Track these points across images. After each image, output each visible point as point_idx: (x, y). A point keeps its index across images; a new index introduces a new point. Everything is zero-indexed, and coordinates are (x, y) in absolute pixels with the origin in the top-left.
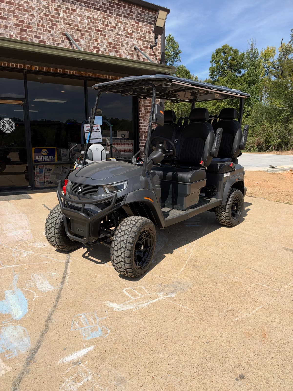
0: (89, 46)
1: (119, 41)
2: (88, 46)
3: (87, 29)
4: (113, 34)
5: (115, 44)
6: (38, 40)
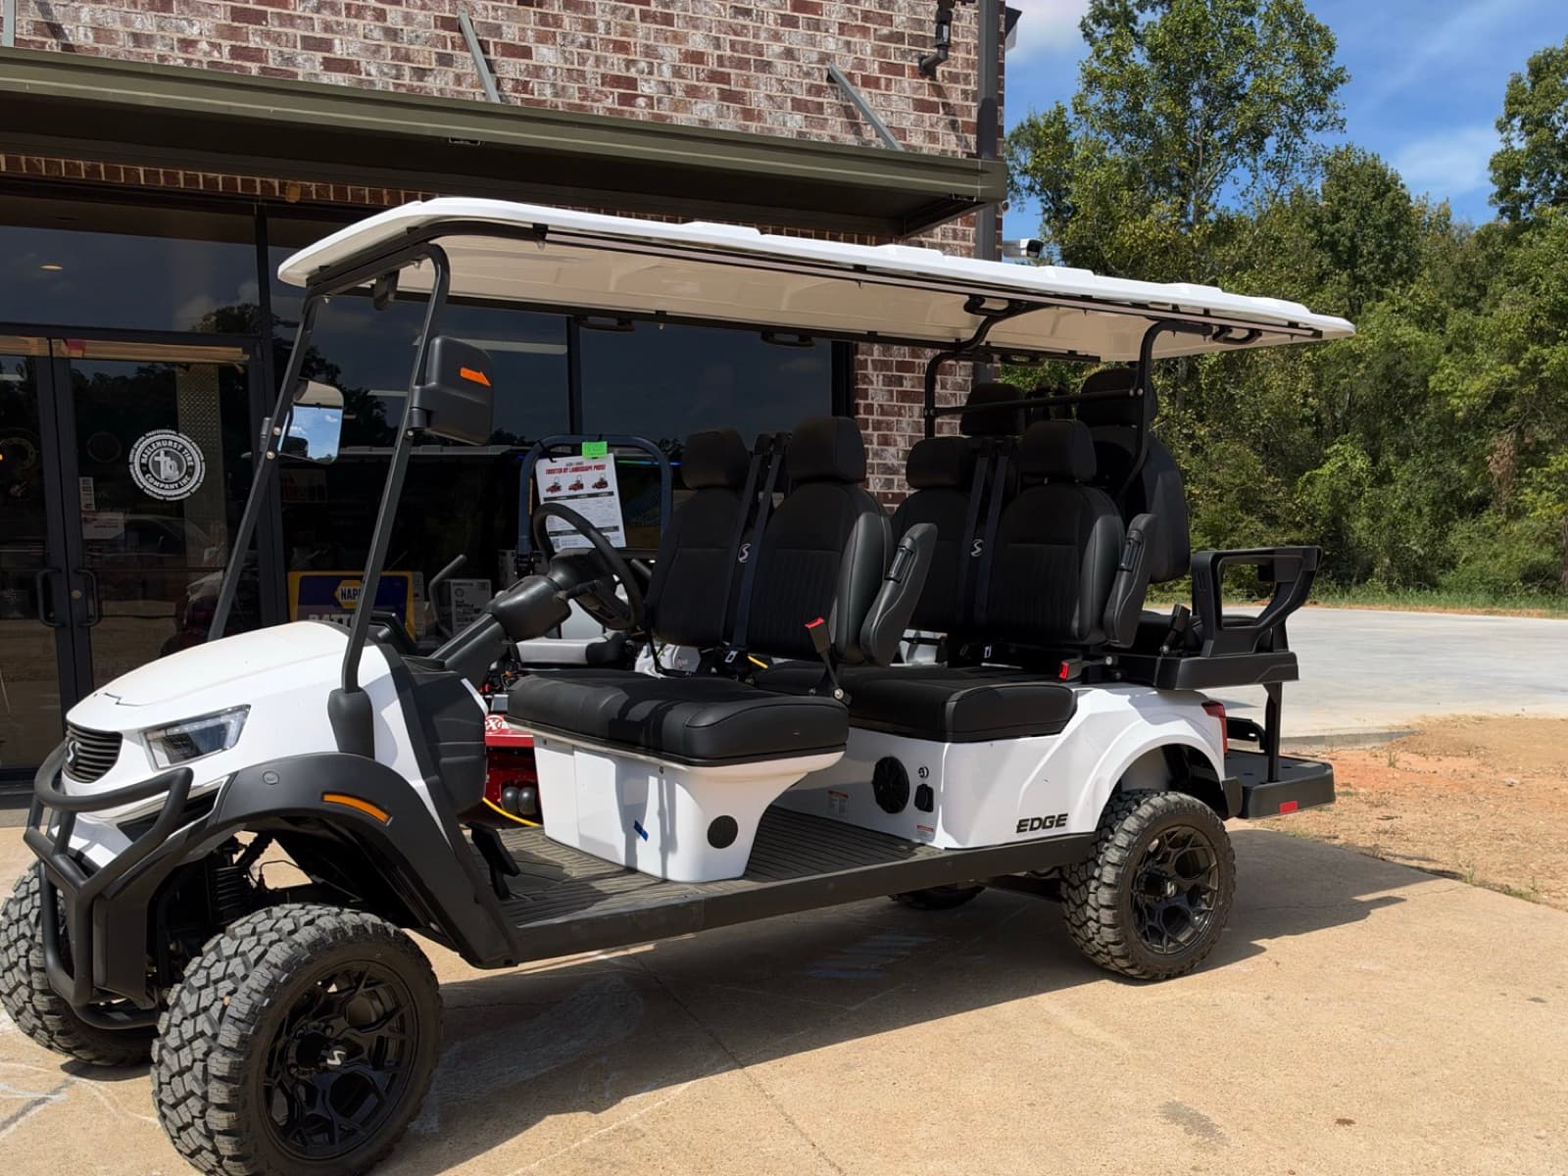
0: (582, 74)
1: (743, 43)
2: (575, 74)
4: (710, 10)
5: (720, 58)
6: (319, 56)
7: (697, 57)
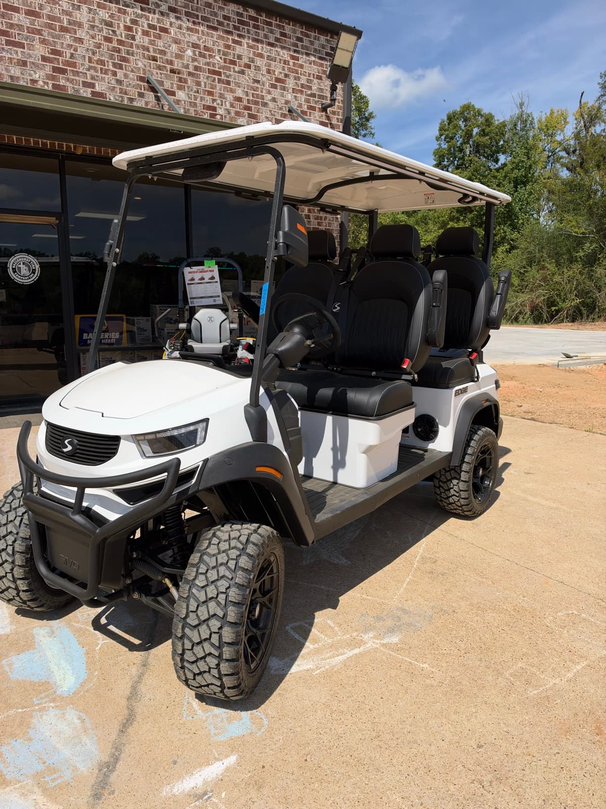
0: (195, 105)
1: (257, 94)
2: (192, 104)
3: (191, 70)
4: (245, 80)
5: (248, 100)
6: (89, 90)
7: (239, 99)
